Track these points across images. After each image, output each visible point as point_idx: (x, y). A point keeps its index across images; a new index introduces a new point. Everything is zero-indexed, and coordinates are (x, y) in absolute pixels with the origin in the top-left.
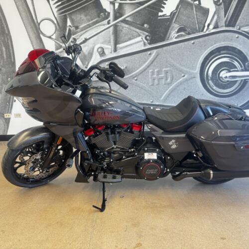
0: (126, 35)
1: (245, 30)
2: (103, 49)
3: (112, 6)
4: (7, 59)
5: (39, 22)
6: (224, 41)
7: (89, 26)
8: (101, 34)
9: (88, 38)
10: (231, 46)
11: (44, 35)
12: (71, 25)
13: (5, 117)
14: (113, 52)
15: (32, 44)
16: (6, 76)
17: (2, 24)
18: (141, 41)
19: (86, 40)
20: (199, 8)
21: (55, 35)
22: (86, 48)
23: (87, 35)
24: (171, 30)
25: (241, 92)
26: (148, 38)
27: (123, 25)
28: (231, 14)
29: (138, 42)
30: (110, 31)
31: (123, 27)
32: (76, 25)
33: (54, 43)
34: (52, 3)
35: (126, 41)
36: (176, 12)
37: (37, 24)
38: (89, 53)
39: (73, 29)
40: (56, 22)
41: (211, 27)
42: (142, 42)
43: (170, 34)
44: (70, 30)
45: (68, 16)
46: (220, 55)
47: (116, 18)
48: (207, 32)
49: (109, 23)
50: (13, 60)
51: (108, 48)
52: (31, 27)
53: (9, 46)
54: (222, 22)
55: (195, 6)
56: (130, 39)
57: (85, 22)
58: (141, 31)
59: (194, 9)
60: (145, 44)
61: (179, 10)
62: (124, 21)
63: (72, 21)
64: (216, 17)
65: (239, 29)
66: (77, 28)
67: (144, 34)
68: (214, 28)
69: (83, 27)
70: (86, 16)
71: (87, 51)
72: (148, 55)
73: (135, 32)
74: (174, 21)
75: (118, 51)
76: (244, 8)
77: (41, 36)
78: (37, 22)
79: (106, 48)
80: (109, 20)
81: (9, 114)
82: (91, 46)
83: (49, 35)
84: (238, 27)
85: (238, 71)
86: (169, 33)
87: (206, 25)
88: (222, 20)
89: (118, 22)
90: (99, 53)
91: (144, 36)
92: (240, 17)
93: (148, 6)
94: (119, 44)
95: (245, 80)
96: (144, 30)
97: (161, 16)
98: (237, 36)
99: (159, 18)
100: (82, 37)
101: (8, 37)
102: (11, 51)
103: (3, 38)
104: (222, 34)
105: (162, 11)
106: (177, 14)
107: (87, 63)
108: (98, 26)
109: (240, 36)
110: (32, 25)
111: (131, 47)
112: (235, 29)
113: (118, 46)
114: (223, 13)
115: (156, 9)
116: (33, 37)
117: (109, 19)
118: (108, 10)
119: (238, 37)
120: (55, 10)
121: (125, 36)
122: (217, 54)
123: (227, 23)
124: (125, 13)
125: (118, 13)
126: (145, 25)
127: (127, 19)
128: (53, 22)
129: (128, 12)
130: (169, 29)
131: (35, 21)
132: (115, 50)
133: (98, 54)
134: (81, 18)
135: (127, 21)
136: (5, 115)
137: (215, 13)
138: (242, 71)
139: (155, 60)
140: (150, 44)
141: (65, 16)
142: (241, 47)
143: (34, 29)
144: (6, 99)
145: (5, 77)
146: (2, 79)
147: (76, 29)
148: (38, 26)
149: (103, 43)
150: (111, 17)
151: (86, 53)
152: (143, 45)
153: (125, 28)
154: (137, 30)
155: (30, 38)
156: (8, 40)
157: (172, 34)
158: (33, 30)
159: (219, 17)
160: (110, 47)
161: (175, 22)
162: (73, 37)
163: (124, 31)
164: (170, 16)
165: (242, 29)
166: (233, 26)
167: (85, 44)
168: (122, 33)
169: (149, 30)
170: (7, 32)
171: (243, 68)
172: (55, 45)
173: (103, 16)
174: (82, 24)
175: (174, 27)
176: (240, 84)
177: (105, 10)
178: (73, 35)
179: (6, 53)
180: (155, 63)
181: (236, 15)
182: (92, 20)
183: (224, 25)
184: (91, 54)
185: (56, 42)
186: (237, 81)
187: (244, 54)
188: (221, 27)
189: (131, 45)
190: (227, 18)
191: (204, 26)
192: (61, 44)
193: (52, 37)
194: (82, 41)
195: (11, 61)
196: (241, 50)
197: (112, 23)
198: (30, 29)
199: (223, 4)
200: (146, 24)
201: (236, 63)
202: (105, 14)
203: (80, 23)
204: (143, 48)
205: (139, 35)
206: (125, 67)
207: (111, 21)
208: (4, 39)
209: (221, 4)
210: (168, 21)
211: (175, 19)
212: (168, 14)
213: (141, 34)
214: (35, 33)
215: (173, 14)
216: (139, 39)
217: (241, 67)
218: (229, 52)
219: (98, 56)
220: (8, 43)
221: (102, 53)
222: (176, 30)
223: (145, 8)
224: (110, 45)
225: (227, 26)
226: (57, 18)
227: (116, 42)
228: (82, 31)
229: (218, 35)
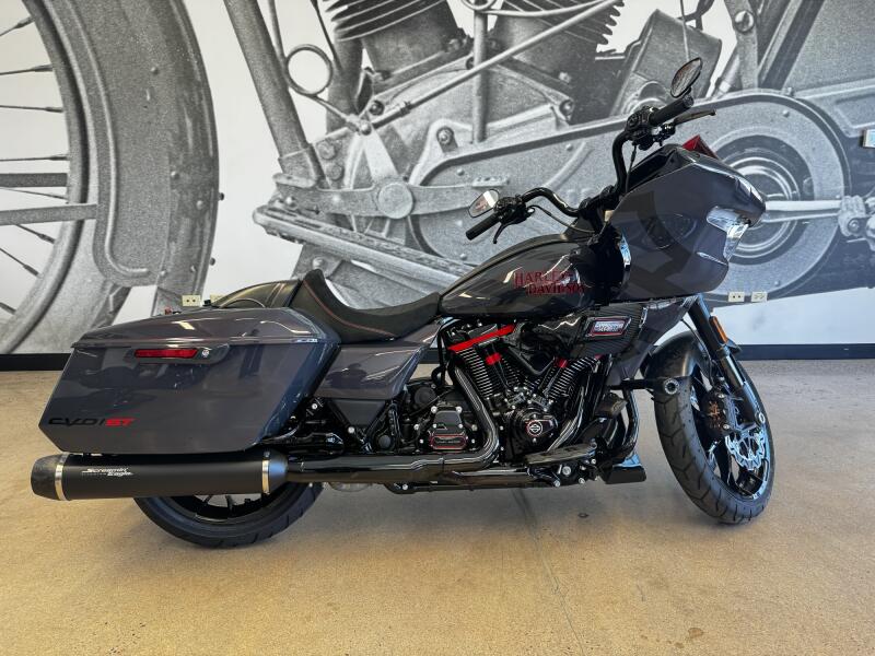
0: (512, 97)
1: (807, 98)
2: (451, 132)
3: (479, 22)
4: (196, 149)
5: (286, 55)
6: (755, 123)
7: (418, 71)
8: (447, 93)
9: (413, 102)
10: (772, 135)
11: (299, 90)
12: (371, 66)
13: (185, 304)
14: (476, 142)
15: (265, 111)
16: (190, 195)
17: (187, 56)
18: (548, 116)
19: (409, 107)
20: (698, 36)
21: (327, 90)
22: (409, 127)
23: (412, 95)
24: (626, 90)
25: (789, 253)
26: (567, 107)
27: (507, 72)
28: (773, 57)
29: (541, 118)
30: (471, 87)
31: (505, 78)
32: (384, 66)
33: (325, 110)
34: (323, 6)
35: (511, 115)
36: (640, 46)
37: (281, 61)
38: (414, 142)
39: (375, 76)
40: (331, 57)
41: (725, 86)
42: (554, 119)
43: (623, 100)
44: (367, 80)
45: (364, 43)
46: (743, 157)
47: (487, 54)
48: (715, 100)
49: (469, 65)
50: (211, 153)
51: (464, 131)
52: (266, 69)
53: (202, 114)
54: (752, 77)
55: (688, 32)
56: (522, 109)
57: (408, 62)
58: (551, 91)
59: (685, 39)
60: (558, 124)
61: (646, 40)
62: (510, 63)
63: (375, 56)
64: (737, 62)
65: (792, 95)
66: (386, 74)
67: (557, 97)
68: (732, 90)
69: (403, 74)
70: (411, 45)
71: (409, 136)
72: (565, 151)
73: (536, 90)
74: (633, 69)
75: (489, 139)
76: (806, 44)
77: (291, 91)
78: (282, 54)
79: (459, 131)
80: (472, 59)
81: (194, 297)
82: (421, 123)
83: (311, 90)
84: (790, 89)
85: (784, 199)
86: (621, 96)
87: (713, 80)
88: (752, 70)
89: (493, 65)
90: (441, 142)
91: (559, 103)
92: (795, 66)
93: (572, 28)
94: (493, 120)
95: (800, 221)
96: (558, 86)
97: (602, 54)
98: (785, 112)
99: (597, 58)
100: (398, 100)
101: (202, 91)
102: (209, 130)
103: (186, 94)
104: (751, 106)
105: (605, 42)
106: (642, 50)
107: (408, 168)
108: (441, 72)
109: (794, 112)
110: (269, 61)
111: (525, 129)
112: (781, 94)
113: (490, 125)
114: (754, 53)
115: (590, 35)
116: (269, 93)
117: (471, 55)
118: (469, 31)
119: (787, 115)
120: (331, 26)
121: (510, 101)
122: (737, 154)
123: (764, 78)
124: (511, 41)
125: (495, 42)
126: (563, 76)
127: (516, 57)
128: (324, 56)
129: (521, 40)
130: (620, 88)
131: (277, 51)
132: (483, 137)
133: (437, 144)
134: (398, 49)
135: (518, 61)
136: (184, 298)
137: (735, 52)
138: (795, 198)
139: (583, 166)
140: (571, 123)
141: (357, 41)
142: (795, 138)
143: (274, 73)
144: (189, 257)
145: (187, 198)
146: (181, 201)
147: (385, 79)
148: (283, 66)
149: (451, 117)
150: (476, 52)
151: (408, 142)
152: (554, 125)
153: (510, 81)
154: (542, 87)
155: (260, 96)
156: (201, 99)
157: (629, 99)
158: (271, 75)
159: (743, 63)
160: (469, 127)
161: (635, 71)
162: (375, 97)
163: (507, 88)
164: (625, 53)
165: (799, 95)
166: (779, 87)
167: (407, 117)
168: (502, 94)
169: (571, 87)
170: (199, 78)
171: (797, 192)
172: (328, 118)
173: (456, 47)
174: (400, 64)
175: (633, 82)
176: (788, 230)
177: (462, 30)
178: (377, 93)
179: (195, 135)
180: (582, 172)
181: (785, 58)
182: (427, 56)
183: (756, 82)
184: (420, 144)
185: (328, 109)
186: (780, 224)
187: (799, 156)
188: (749, 87)
189: (524, 123)
190: (764, 66)
191: (708, 84)
192: (343, 116)
193: (319, 96)
194: (398, 109)
195: (207, 154)
196: (794, 146)
197: (478, 67)
198: (261, 74)
199: (754, 31)
200: (564, 72)
201: (780, 180)
202: (461, 42)
203: (394, 63)
204: (555, 133)
205: (546, 101)
206: (505, 180)
207: (476, 59)
208: (191, 96)
209: (750, 31)
210: (618, 68)
211: (637, 61)
212: (621, 50)
213: (550, 98)
214: (275, 84)
215: (632, 50)
216: (545, 109)
217: (793, 189)
218: (767, 151)
219: (439, 151)
220: (200, 105)
221: (449, 143)
222: (639, 92)
223: (562, 32)
224: (469, 122)
225: (761, 85)
226: (336, 47)
227: (487, 116)
228: (400, 82)
229: (741, 107)
